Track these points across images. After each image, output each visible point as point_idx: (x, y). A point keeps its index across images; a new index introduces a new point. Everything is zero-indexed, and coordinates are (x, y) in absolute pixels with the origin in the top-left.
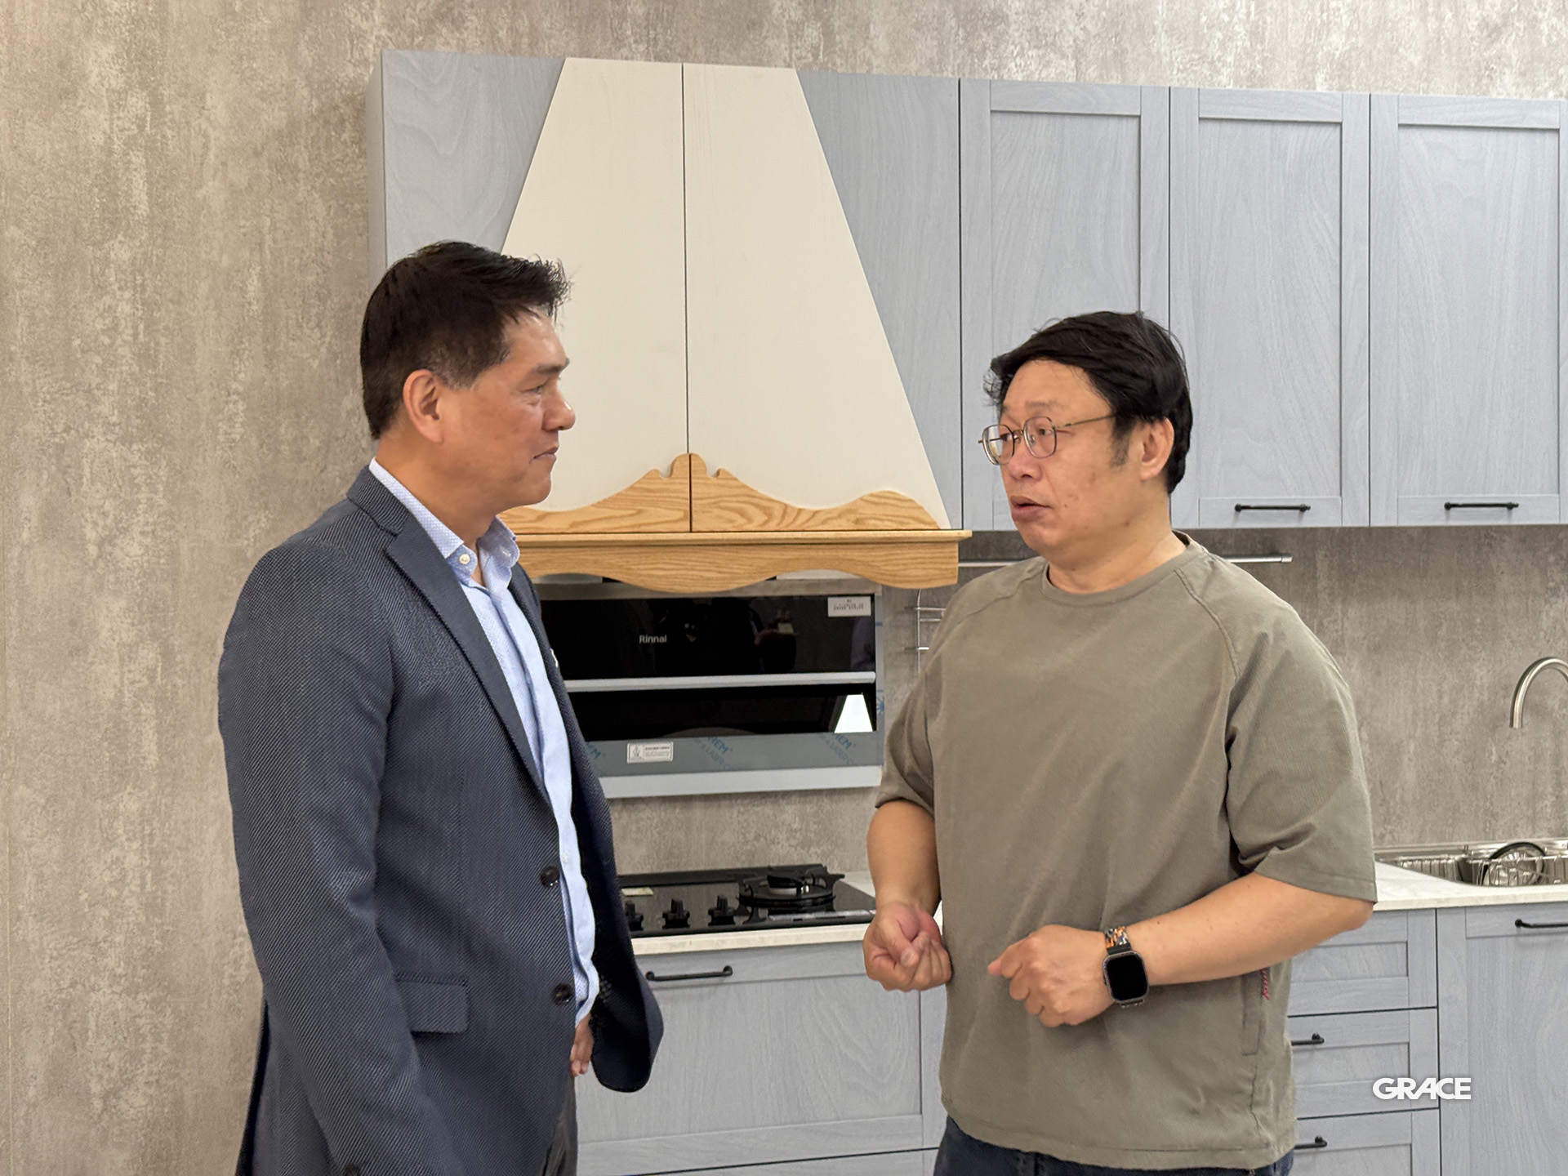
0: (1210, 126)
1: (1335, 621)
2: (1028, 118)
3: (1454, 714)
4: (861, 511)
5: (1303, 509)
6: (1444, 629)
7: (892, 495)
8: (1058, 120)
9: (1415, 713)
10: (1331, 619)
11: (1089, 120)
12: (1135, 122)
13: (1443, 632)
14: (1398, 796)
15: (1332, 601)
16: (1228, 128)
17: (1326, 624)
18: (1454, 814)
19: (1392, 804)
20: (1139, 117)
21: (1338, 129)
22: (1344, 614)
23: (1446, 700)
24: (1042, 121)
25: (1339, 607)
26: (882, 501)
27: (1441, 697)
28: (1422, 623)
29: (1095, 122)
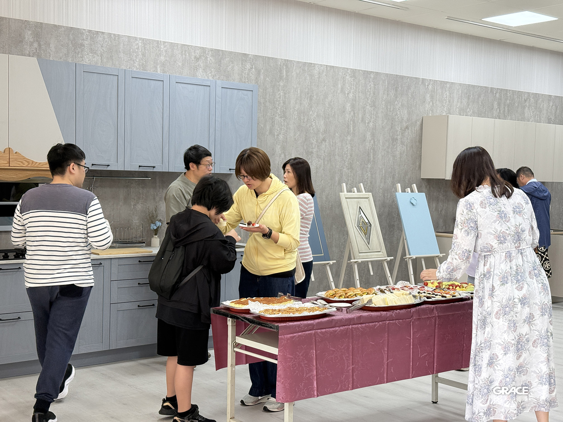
5: (154, 167)
8: (99, 75)
15: (160, 188)
16: (138, 80)
25: (161, 190)
29: (108, 76)
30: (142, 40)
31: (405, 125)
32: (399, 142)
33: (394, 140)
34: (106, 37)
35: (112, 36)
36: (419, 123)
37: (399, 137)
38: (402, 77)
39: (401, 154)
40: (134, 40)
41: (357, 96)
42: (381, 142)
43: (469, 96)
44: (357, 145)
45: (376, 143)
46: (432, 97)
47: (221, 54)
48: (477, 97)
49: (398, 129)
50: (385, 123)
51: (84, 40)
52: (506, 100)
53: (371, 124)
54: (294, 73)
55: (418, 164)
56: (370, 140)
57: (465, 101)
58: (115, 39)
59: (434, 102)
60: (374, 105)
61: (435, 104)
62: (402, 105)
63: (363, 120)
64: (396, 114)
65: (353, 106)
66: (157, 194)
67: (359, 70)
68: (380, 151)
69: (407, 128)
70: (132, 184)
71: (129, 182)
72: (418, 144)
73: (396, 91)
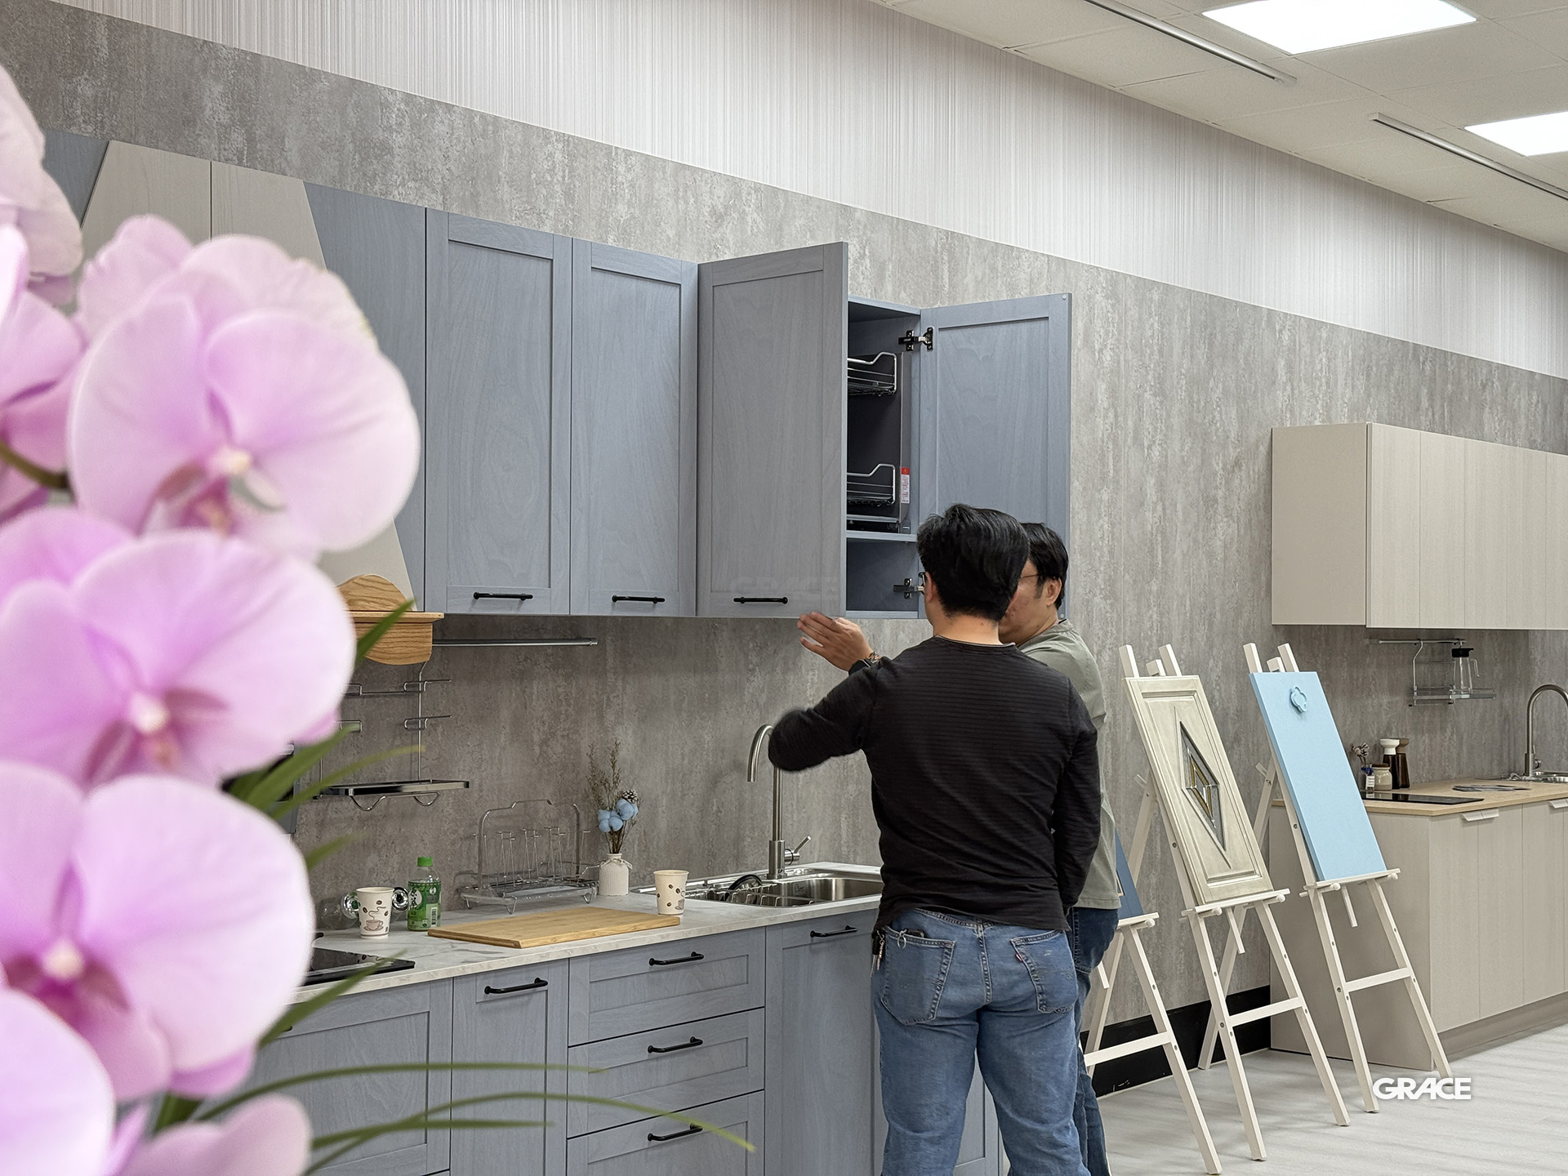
0: (598, 275)
1: (618, 696)
2: (474, 250)
3: (691, 772)
4: (352, 593)
6: (686, 703)
7: (377, 579)
8: (494, 255)
9: (667, 773)
10: (615, 695)
11: (518, 258)
12: (549, 264)
13: (685, 705)
14: (655, 843)
15: (616, 679)
16: (610, 278)
17: (612, 699)
18: (689, 855)
19: (651, 850)
20: (552, 260)
21: (678, 290)
22: (624, 690)
23: (686, 762)
24: (484, 254)
25: (620, 684)
26: (370, 584)
27: (683, 759)
28: (673, 698)
29: (521, 259)
30: (566, 140)
31: (1232, 453)
32: (1220, 509)
33: (1210, 501)
34: (458, 123)
35: (477, 120)
36: (1263, 450)
37: (1220, 493)
38: (1224, 303)
39: (1225, 547)
40: (540, 141)
41: (1122, 358)
42: (1179, 507)
43: (1369, 367)
44: (1124, 519)
45: (1168, 511)
46: (1290, 368)
47: (782, 205)
48: (1385, 370)
49: (1218, 468)
50: (1187, 448)
51: (389, 129)
52: (1445, 382)
53: (1156, 452)
54: (970, 277)
55: (1263, 578)
56: (1155, 504)
57: (1361, 383)
58: (484, 135)
59: (1295, 384)
60: (1161, 392)
61: (1296, 392)
62: (1225, 392)
63: (1137, 439)
64: (1212, 422)
65: (1113, 392)
66: (608, 699)
67: (1125, 276)
68: (1178, 539)
69: (1237, 463)
70: (536, 664)
71: (526, 659)
72: (1262, 513)
73: (1211, 345)
